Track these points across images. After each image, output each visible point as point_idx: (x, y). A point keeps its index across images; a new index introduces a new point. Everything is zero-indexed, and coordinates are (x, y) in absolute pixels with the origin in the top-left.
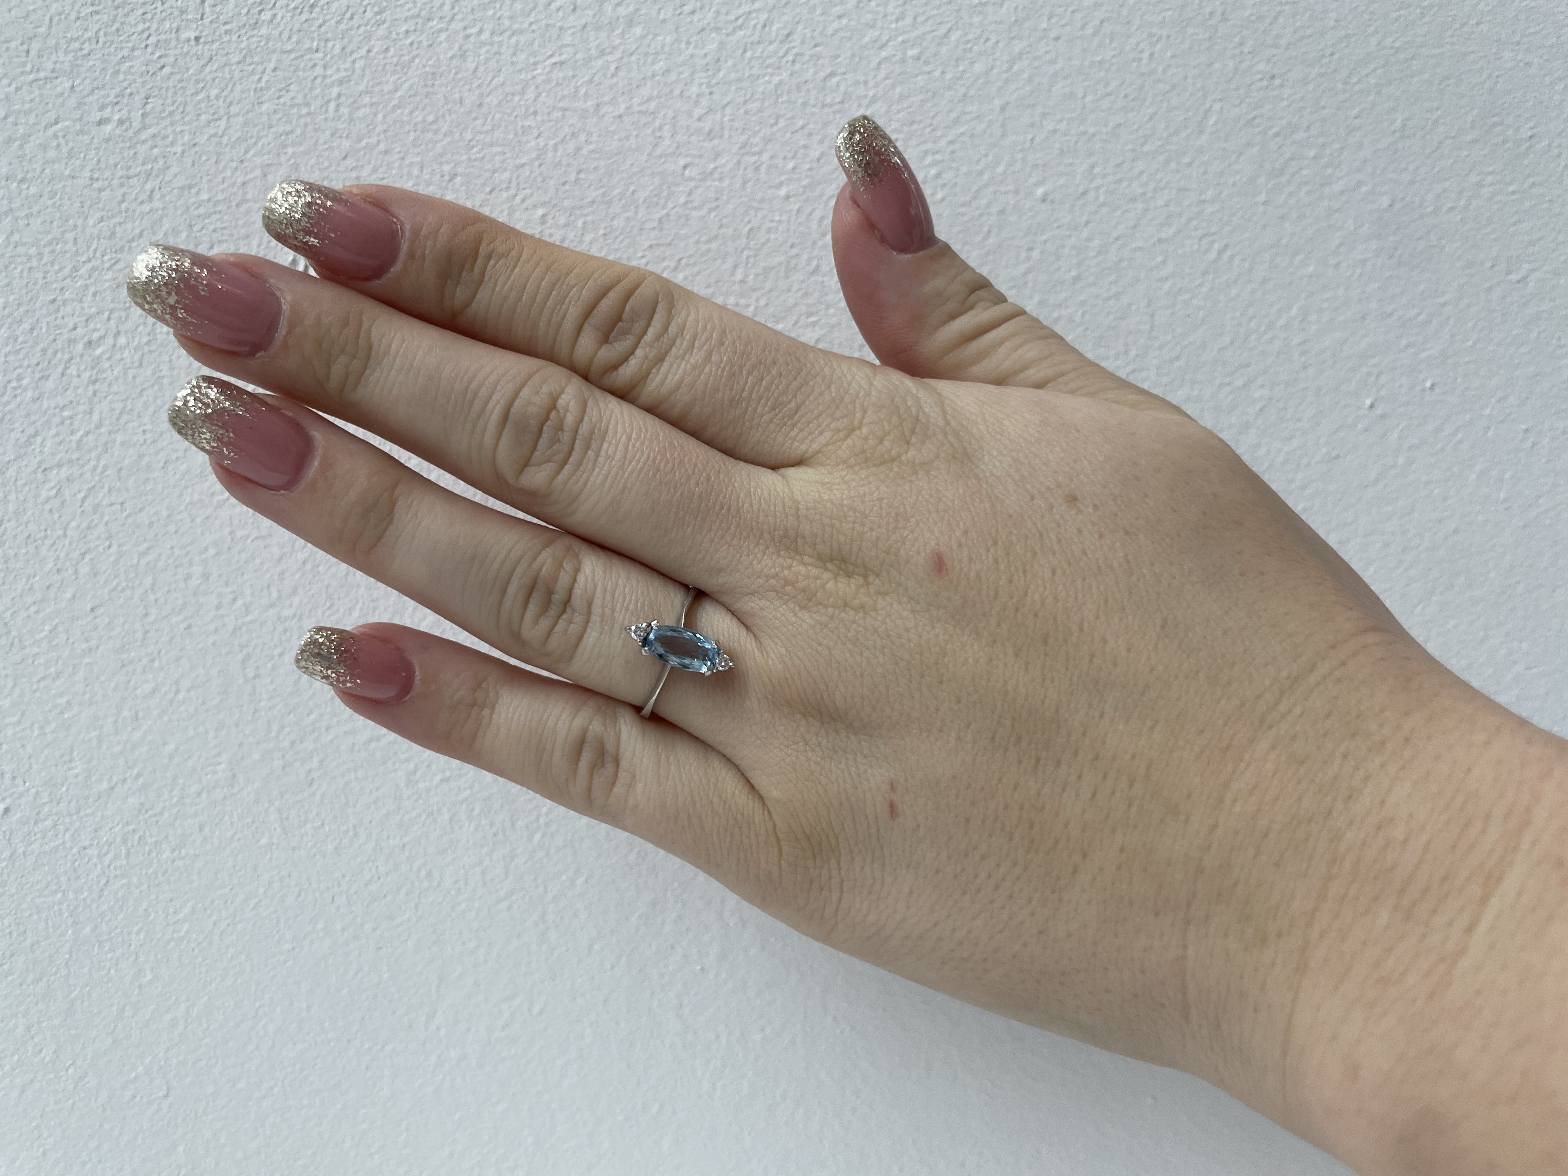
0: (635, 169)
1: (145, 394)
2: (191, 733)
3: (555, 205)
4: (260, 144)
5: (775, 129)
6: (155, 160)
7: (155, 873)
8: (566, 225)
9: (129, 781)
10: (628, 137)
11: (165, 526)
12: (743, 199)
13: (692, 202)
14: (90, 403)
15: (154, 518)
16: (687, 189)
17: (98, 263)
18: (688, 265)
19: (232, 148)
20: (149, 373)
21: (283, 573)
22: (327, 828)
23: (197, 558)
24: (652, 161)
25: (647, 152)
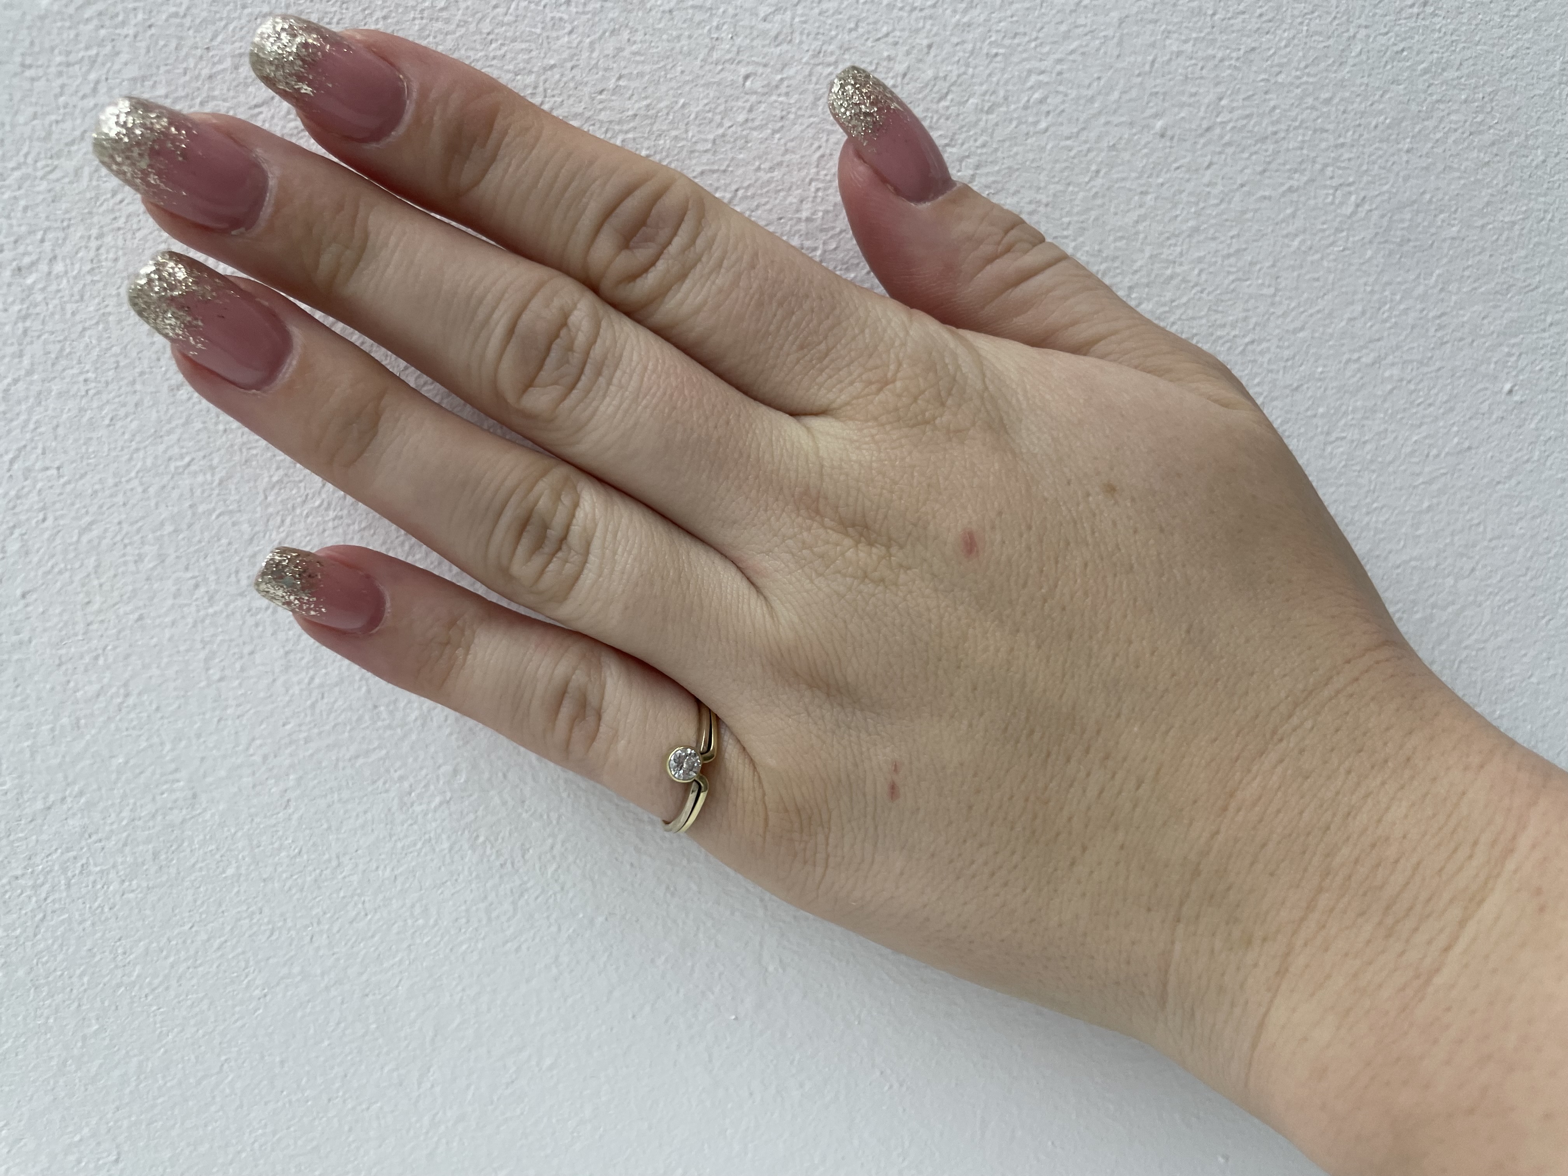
0: (687, 77)
1: (88, 333)
2: (144, 744)
4: (231, 27)
5: (854, 34)
6: (101, 44)
7: (101, 907)
9: (69, 800)
10: (679, 37)
11: (111, 496)
12: (812, 120)
13: (753, 120)
14: (20, 344)
15: (97, 487)
16: (748, 105)
17: (30, 170)
19: (197, 31)
20: (92, 309)
22: (305, 857)
23: (150, 536)
24: (707, 68)
25: (701, 57)
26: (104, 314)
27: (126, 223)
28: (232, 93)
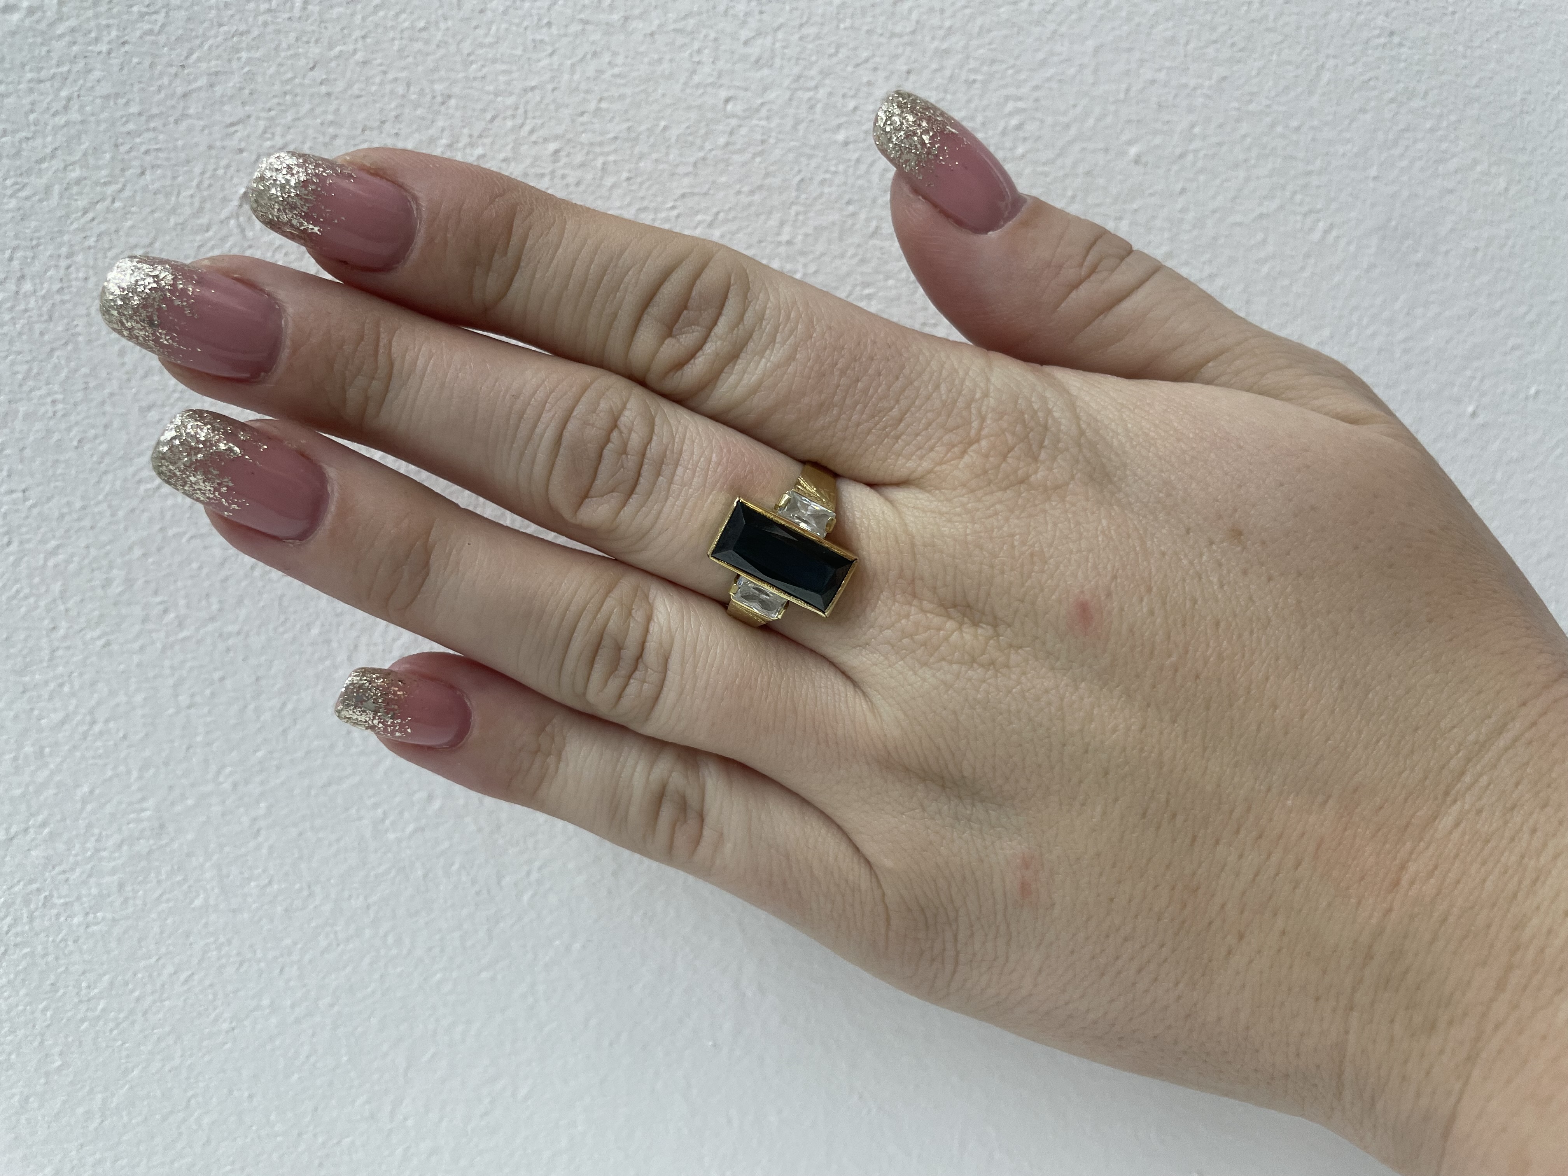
0: (668, 101)
1: (57, 353)
2: (109, 773)
3: (569, 141)
4: (206, 47)
5: (835, 60)
6: (74, 60)
7: (64, 940)
8: (582, 165)
9: (32, 830)
10: (660, 60)
11: (79, 519)
12: (793, 144)
13: (734, 144)
15: (65, 510)
16: (729, 129)
18: (726, 221)
19: (172, 49)
20: (60, 328)
21: (225, 580)
22: (276, 887)
23: (119, 560)
24: (688, 91)
25: (682, 80)
26: (73, 335)
27: (97, 241)
28: (207, 111)
